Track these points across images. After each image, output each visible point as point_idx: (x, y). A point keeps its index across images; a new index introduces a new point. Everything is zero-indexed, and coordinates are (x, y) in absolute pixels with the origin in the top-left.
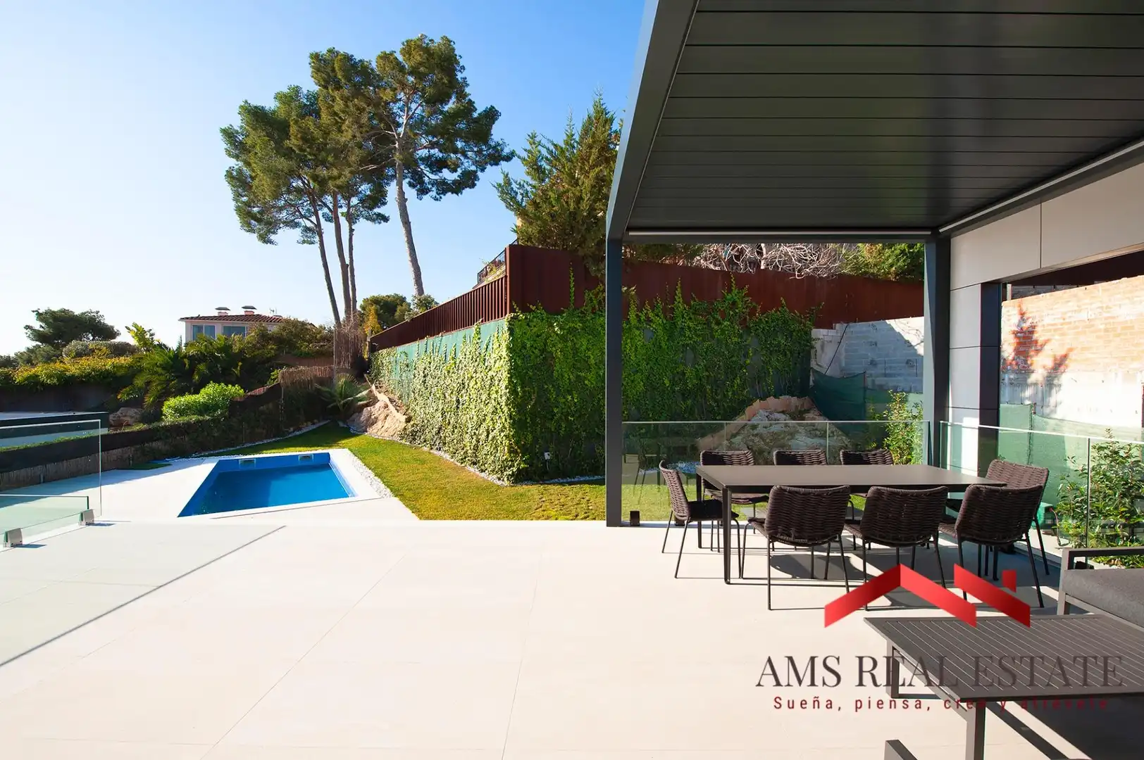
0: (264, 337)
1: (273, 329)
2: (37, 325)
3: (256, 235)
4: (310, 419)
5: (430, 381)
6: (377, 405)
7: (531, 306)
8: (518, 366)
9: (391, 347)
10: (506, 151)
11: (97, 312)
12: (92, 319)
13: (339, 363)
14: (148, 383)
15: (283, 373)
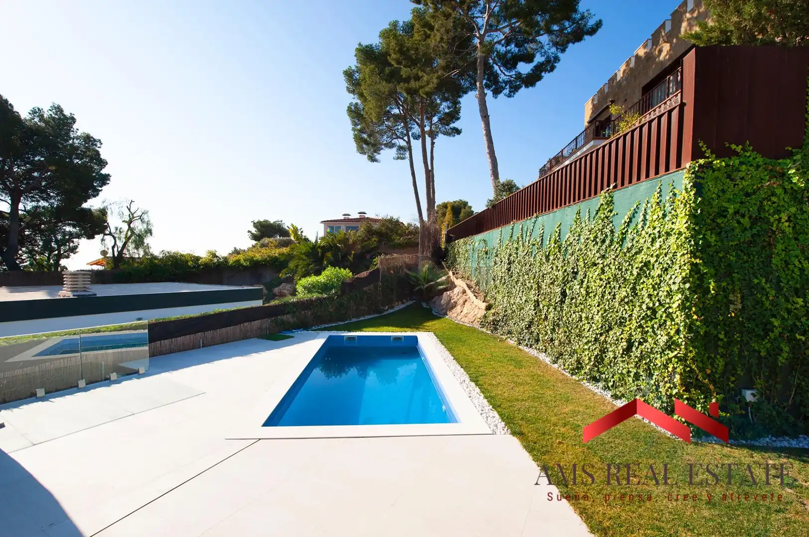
0: (370, 232)
1: (376, 226)
2: (254, 230)
3: (366, 156)
4: (400, 299)
5: (516, 269)
6: (456, 290)
7: (733, 147)
8: (709, 246)
9: (468, 236)
10: (591, 23)
11: (282, 221)
12: (279, 226)
13: (423, 252)
14: (297, 266)
15: (381, 259)
